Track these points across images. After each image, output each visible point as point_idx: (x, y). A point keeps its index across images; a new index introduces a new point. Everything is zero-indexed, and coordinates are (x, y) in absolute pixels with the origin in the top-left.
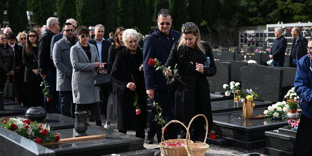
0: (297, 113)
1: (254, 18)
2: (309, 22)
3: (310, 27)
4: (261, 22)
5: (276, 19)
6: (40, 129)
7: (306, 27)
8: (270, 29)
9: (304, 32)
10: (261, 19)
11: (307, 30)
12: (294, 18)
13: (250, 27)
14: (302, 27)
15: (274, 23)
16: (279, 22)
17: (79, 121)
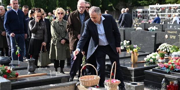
0: (165, 60)
1: (142, 2)
2: (175, 4)
3: (175, 7)
4: (146, 3)
5: (155, 2)
6: (6, 69)
7: (173, 7)
8: (151, 9)
9: (172, 10)
10: (146, 2)
11: (174, 9)
12: (166, 1)
13: (139, 7)
14: (171, 7)
15: (154, 5)
16: (157, 4)
17: (30, 65)
